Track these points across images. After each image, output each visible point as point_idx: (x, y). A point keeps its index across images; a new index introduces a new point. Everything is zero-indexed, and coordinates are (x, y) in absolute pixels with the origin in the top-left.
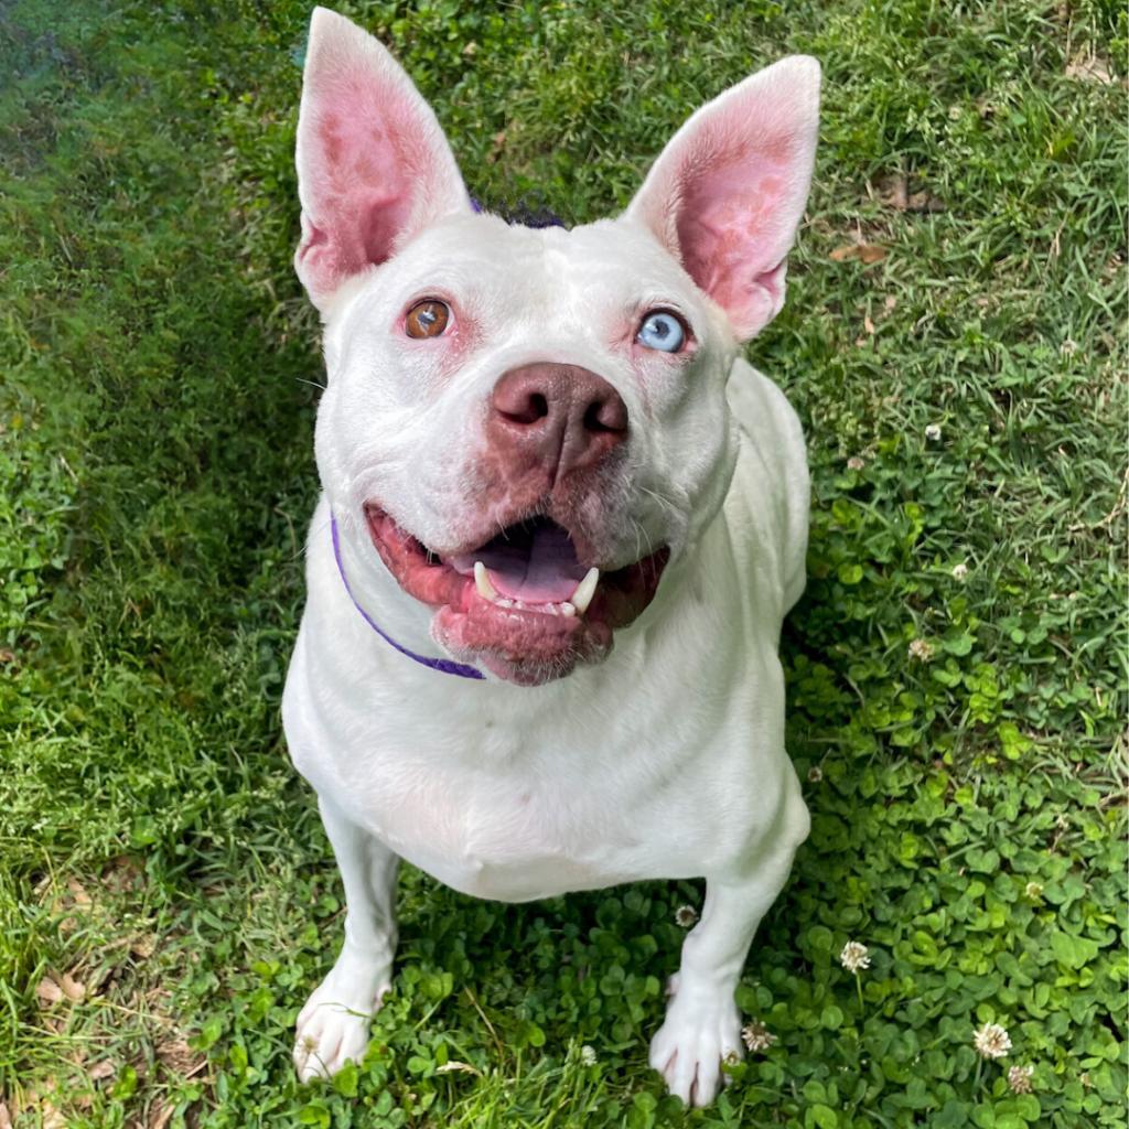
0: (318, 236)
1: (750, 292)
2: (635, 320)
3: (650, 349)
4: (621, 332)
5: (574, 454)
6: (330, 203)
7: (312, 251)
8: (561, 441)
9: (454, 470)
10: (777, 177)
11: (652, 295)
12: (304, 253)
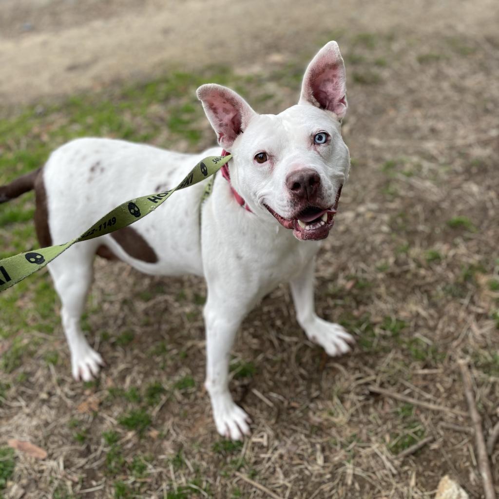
0: (221, 134)
1: (338, 105)
2: (312, 138)
3: (319, 144)
4: (310, 144)
5: (310, 193)
6: (221, 125)
7: (221, 139)
8: (306, 191)
9: (285, 202)
10: (335, 73)
11: (316, 128)
12: (219, 140)
